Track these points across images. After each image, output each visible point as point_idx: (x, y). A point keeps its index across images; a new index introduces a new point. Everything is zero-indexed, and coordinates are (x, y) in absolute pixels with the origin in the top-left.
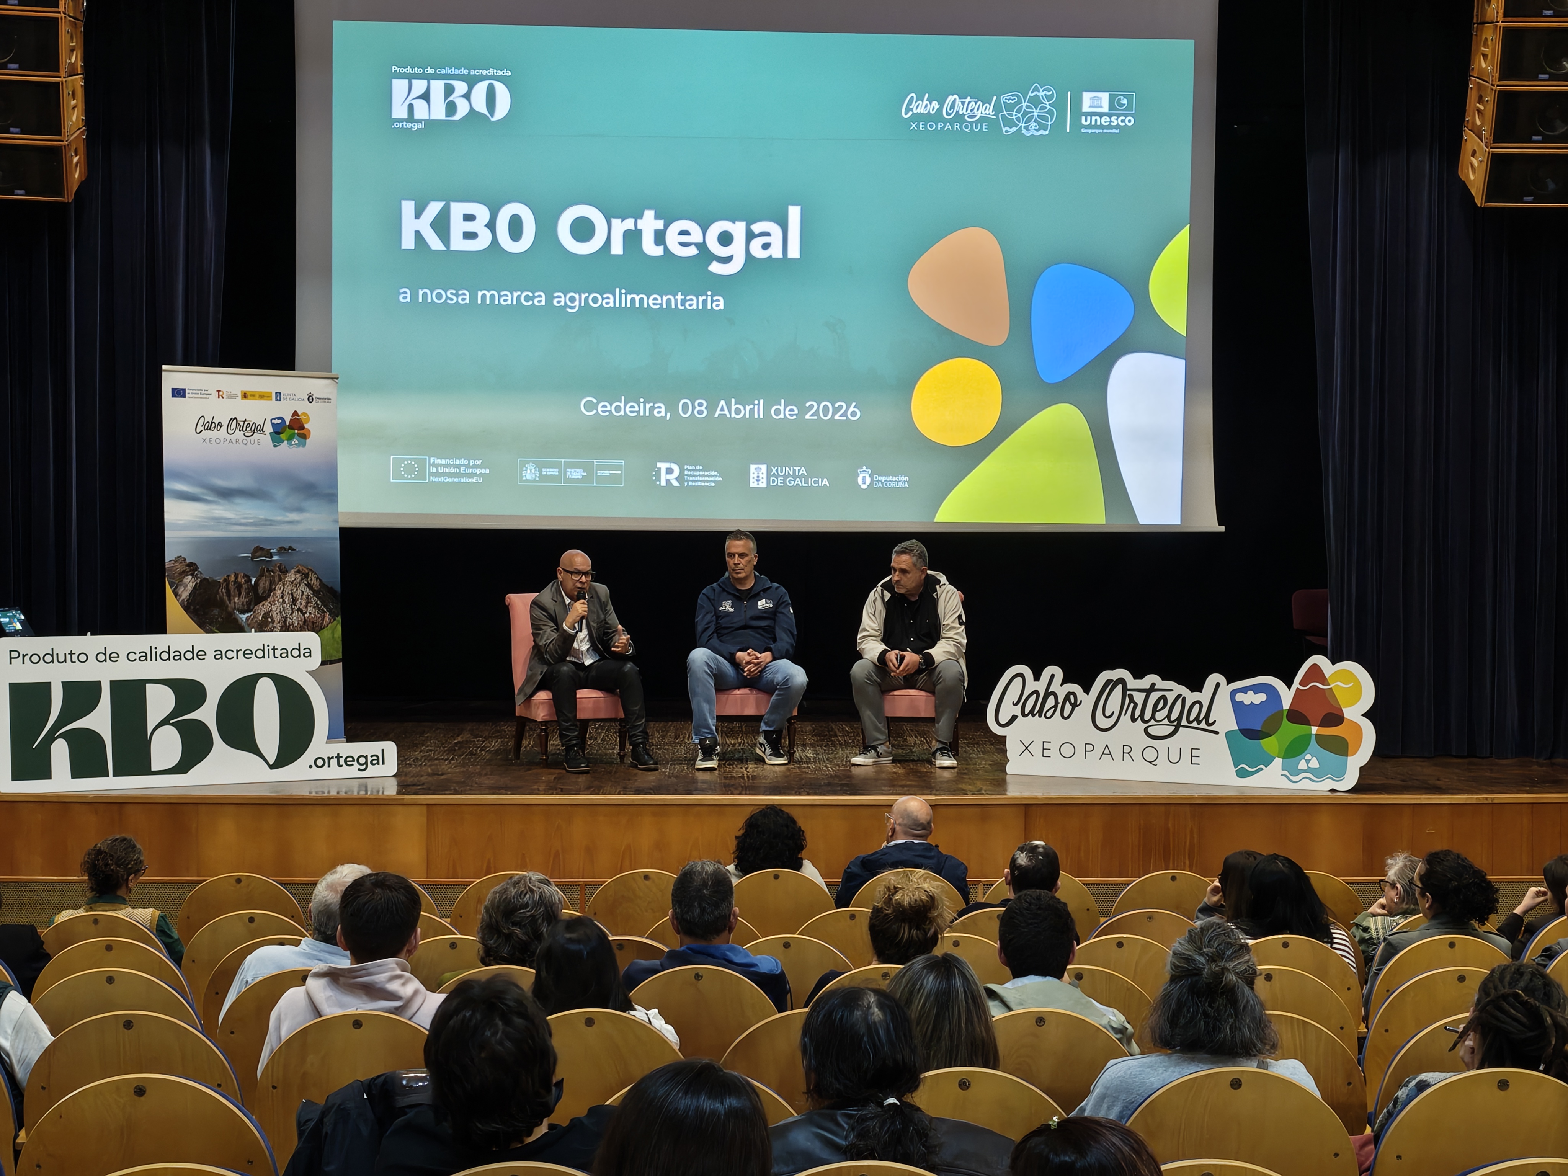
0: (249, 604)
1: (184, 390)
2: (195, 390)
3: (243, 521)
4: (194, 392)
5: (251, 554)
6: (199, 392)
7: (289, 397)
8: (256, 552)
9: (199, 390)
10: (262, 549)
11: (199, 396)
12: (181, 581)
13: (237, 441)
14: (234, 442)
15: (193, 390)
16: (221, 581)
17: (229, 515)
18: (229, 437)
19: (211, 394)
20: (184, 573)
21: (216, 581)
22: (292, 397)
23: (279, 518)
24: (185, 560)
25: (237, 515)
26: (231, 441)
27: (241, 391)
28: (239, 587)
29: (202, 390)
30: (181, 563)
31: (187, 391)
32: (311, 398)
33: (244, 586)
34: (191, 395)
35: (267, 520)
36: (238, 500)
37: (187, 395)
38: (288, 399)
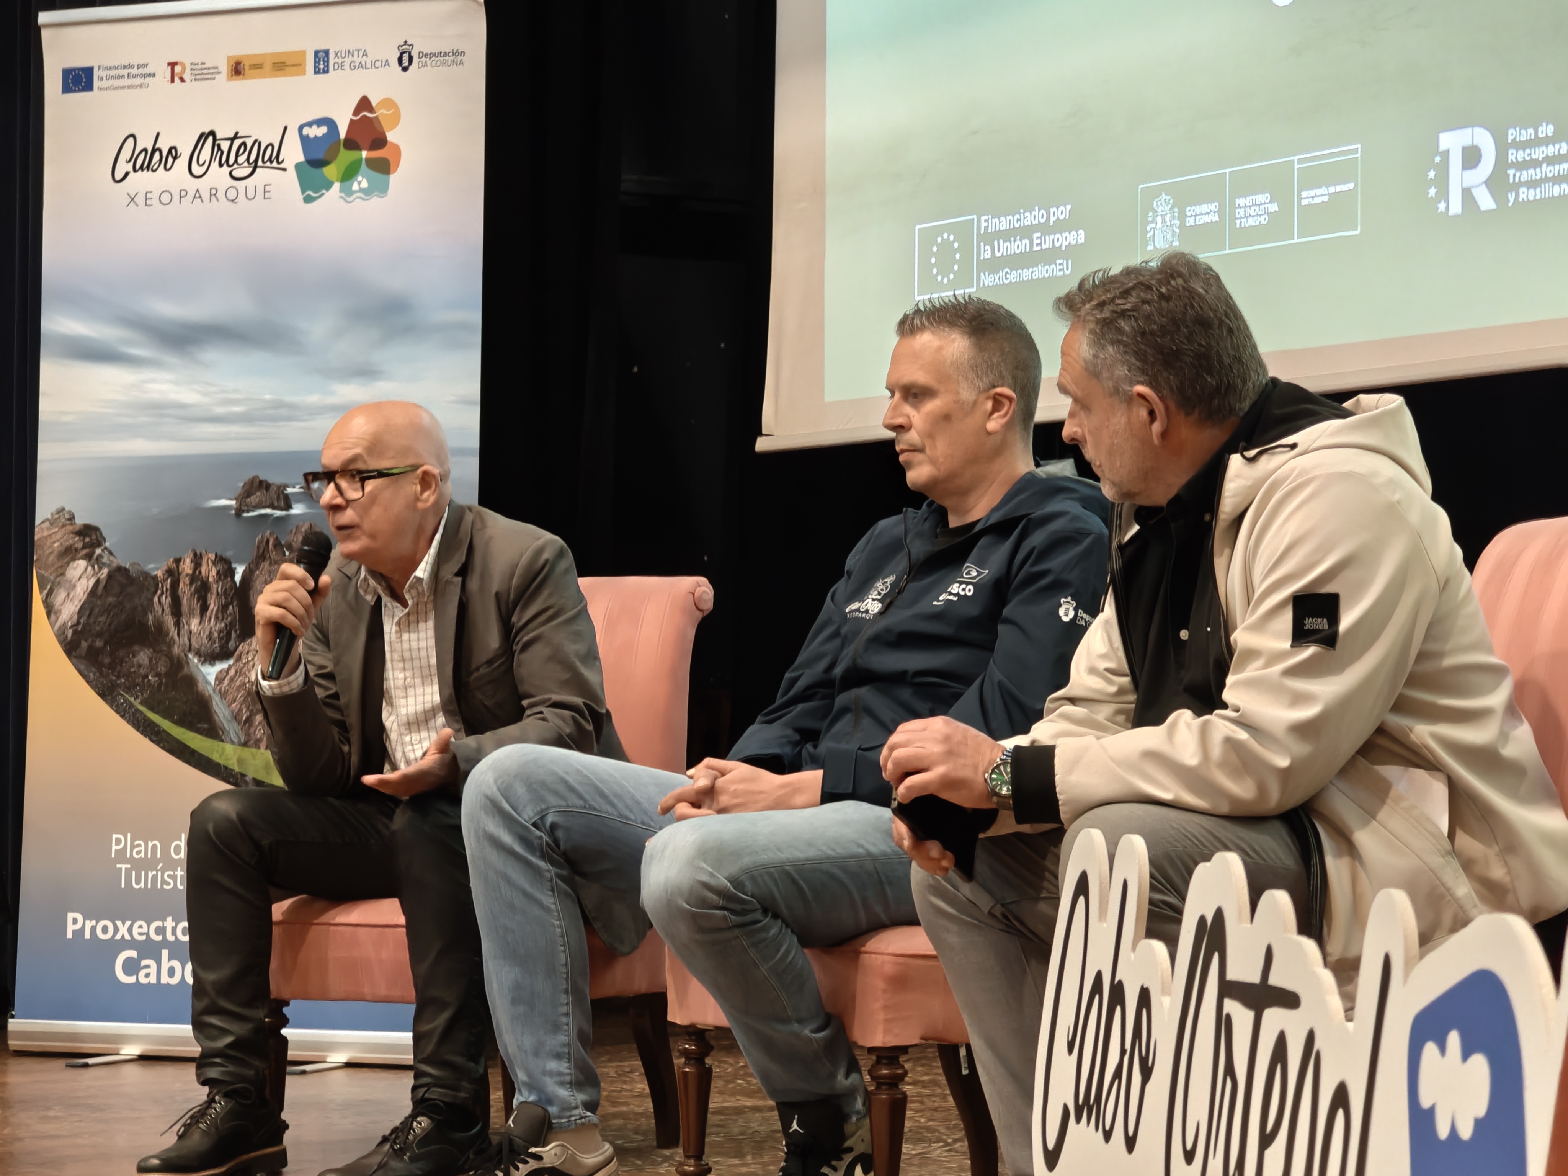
0: (225, 636)
1: (89, 71)
2: (116, 68)
3: (220, 410)
4: (113, 73)
5: (236, 499)
6: (125, 72)
7: (347, 61)
8: (248, 496)
9: (125, 67)
10: (263, 485)
11: (126, 82)
12: (63, 574)
13: (213, 193)
14: (205, 195)
15: (110, 68)
16: (159, 573)
17: (188, 396)
18: (192, 184)
19: (154, 75)
20: (69, 554)
21: (146, 575)
22: (357, 60)
23: (313, 399)
24: (72, 518)
25: (205, 394)
26: (198, 195)
27: (229, 58)
28: (202, 590)
29: (130, 66)
30: (64, 526)
31: (96, 74)
32: (406, 57)
33: (215, 586)
34: (105, 83)
35: (278, 405)
36: (212, 355)
37: (96, 83)
38: (347, 66)
